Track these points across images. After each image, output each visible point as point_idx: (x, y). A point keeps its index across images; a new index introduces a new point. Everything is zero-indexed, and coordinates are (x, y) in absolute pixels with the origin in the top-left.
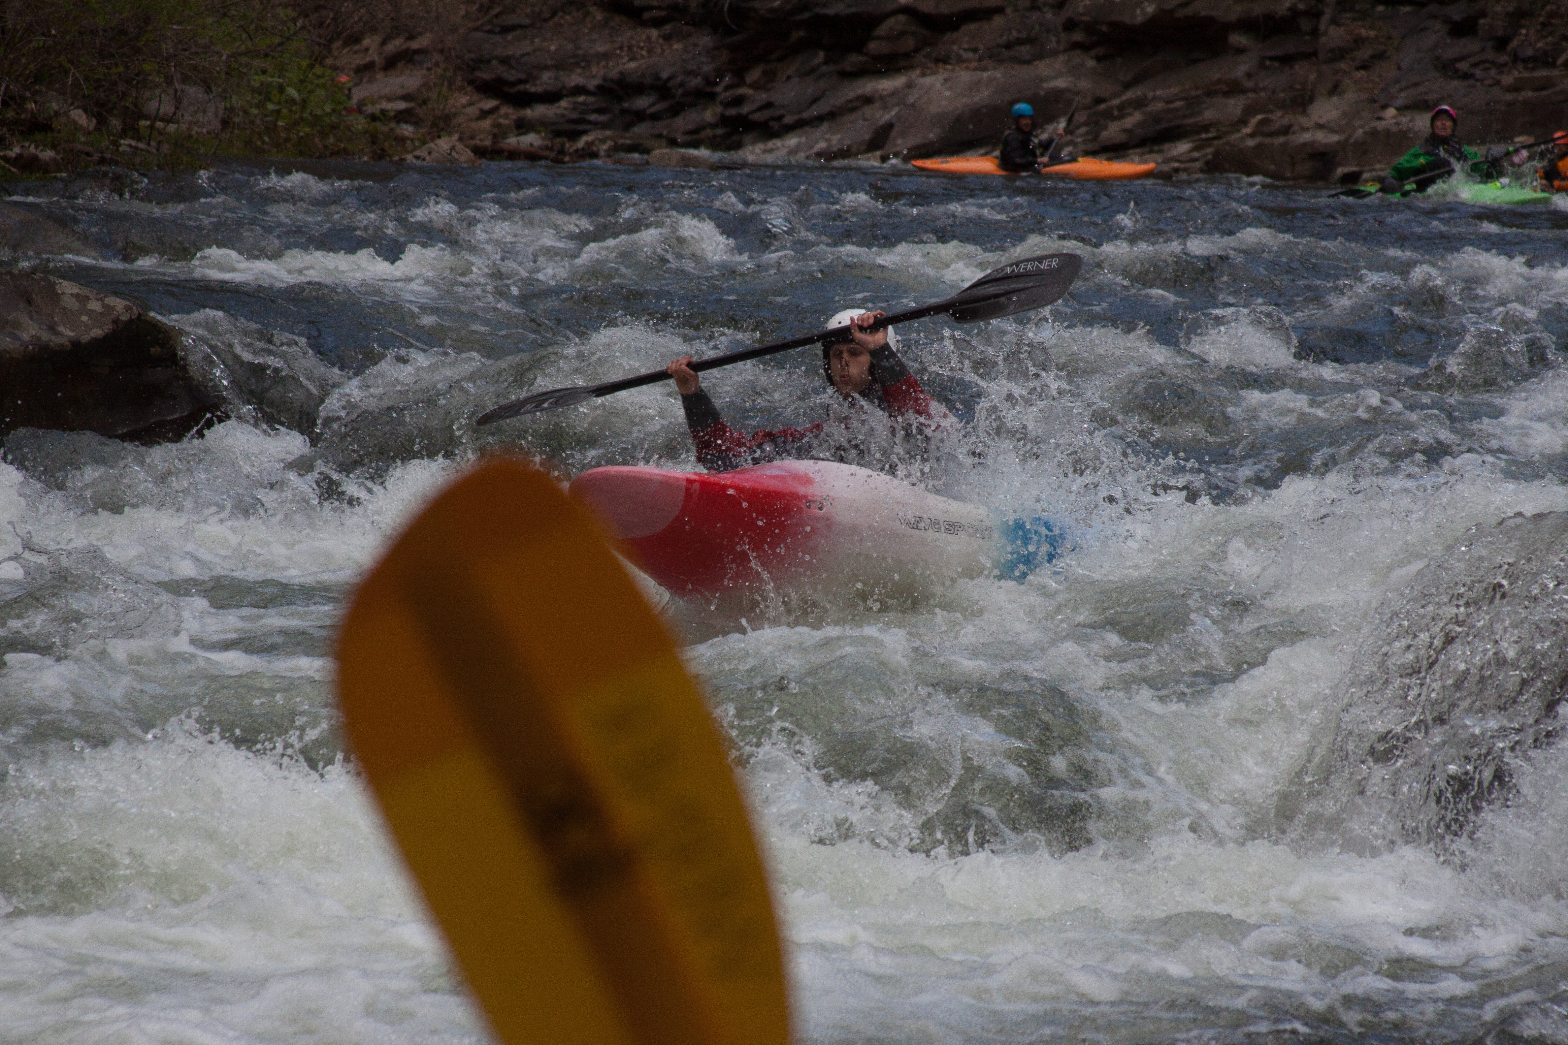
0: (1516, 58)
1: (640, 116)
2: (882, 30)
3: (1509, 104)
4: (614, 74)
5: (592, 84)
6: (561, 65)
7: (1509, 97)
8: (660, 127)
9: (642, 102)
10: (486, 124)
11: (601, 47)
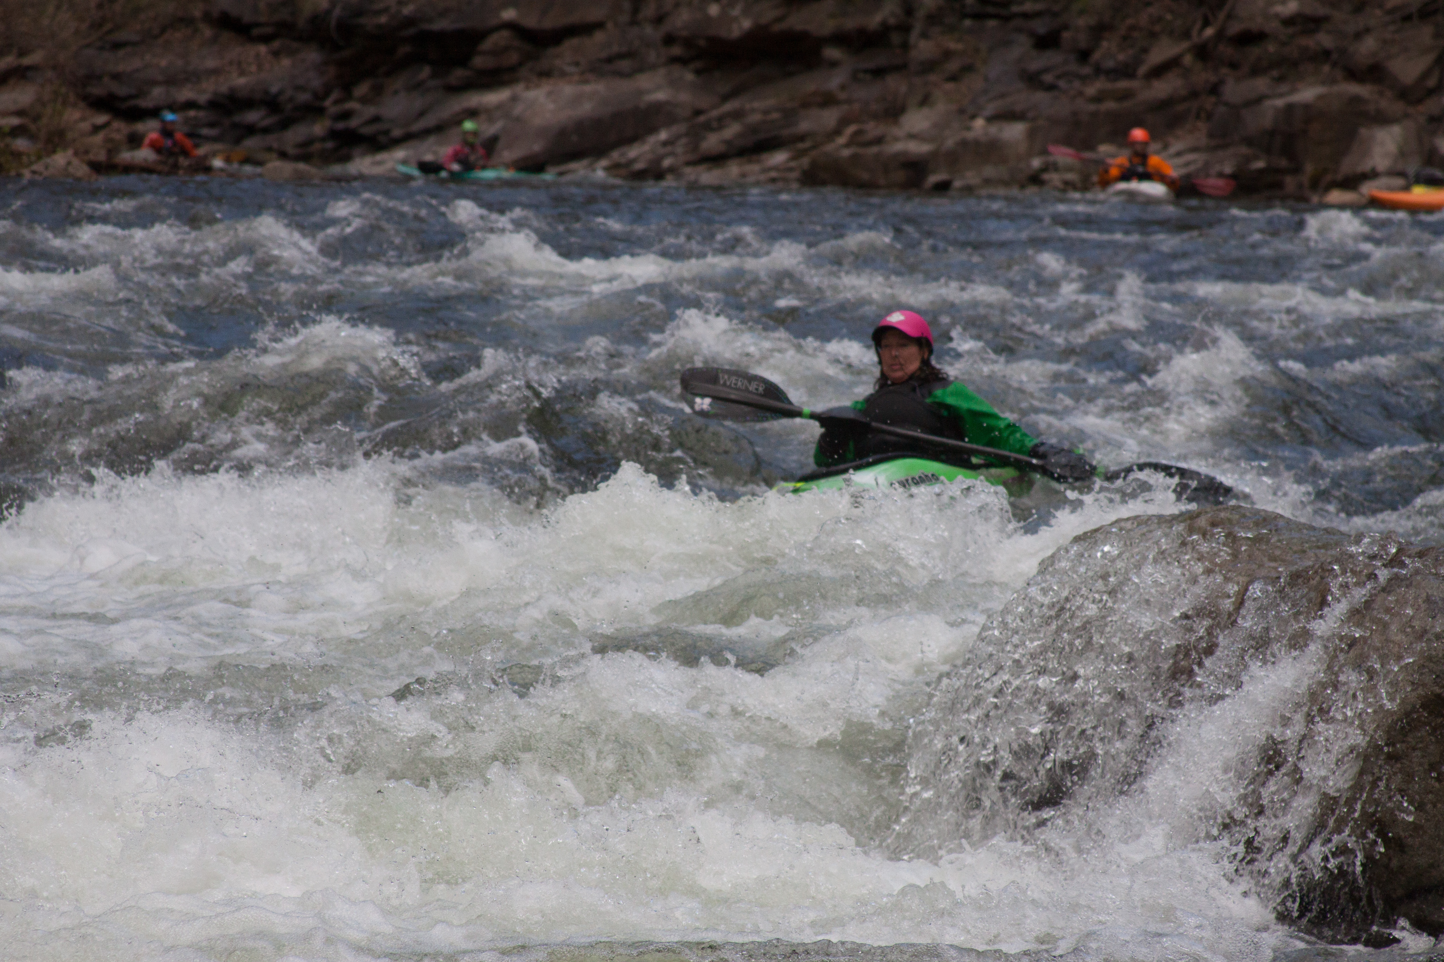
0: (1098, 71)
1: (251, 130)
2: (487, 44)
3: (1094, 114)
4: (224, 89)
5: (203, 99)
6: (171, 81)
7: (1092, 107)
8: (271, 140)
9: (252, 117)
10: (98, 139)
11: (211, 63)
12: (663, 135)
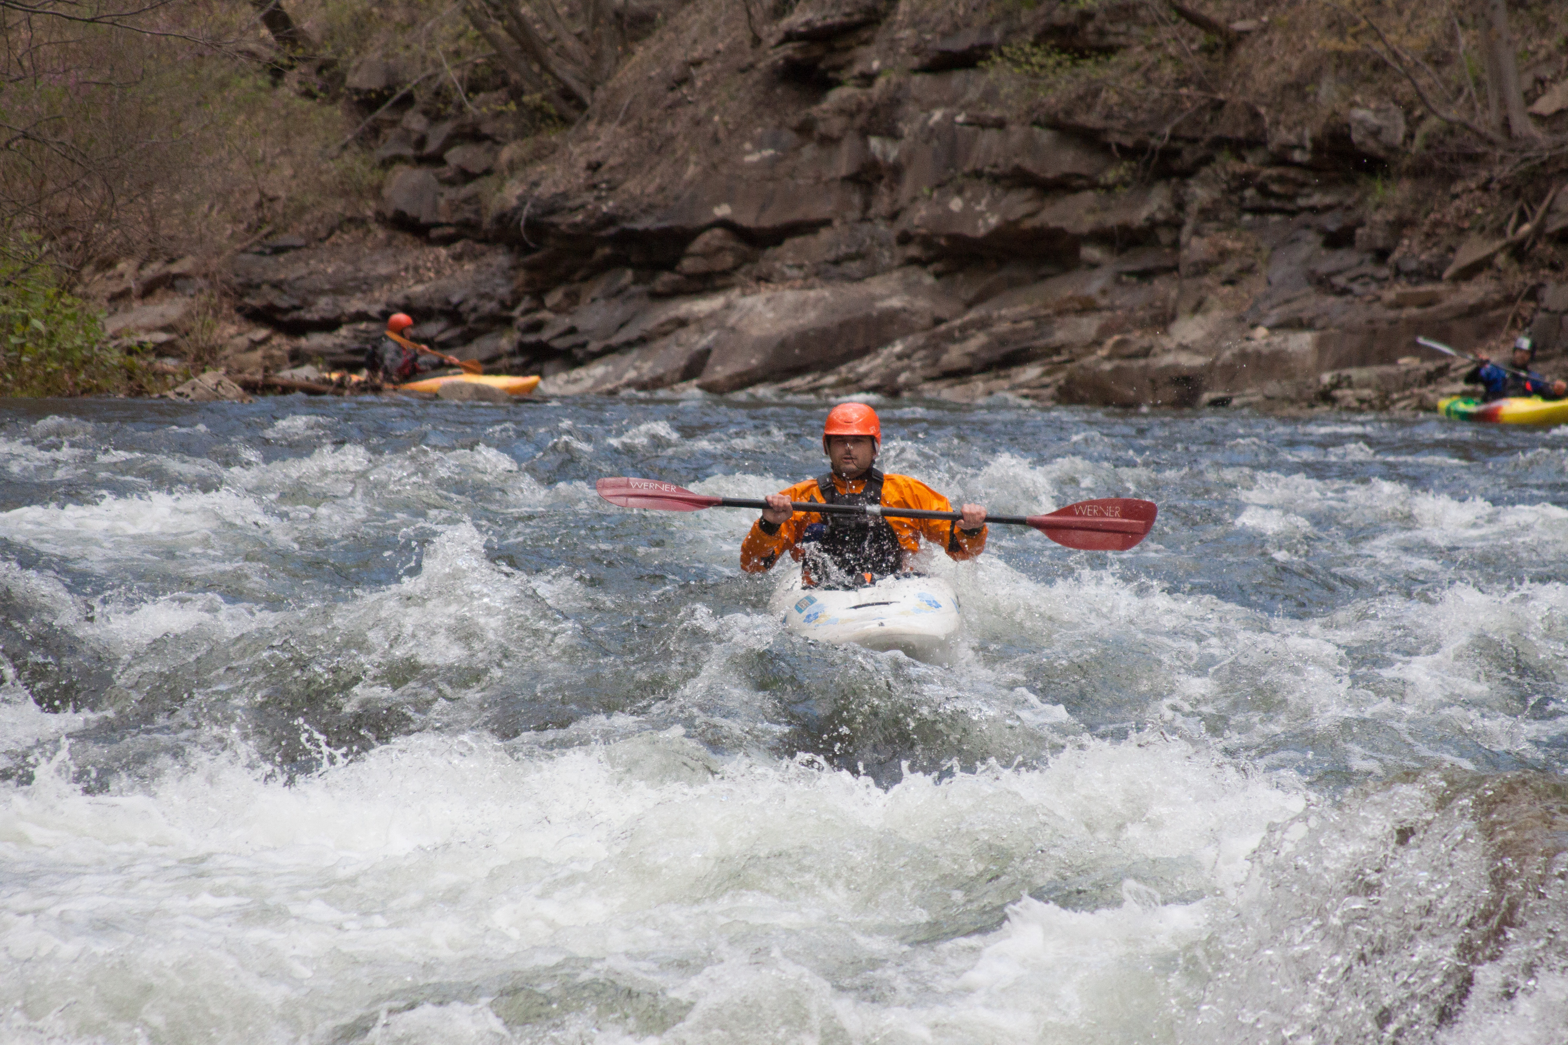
0: (1398, 272)
2: (697, 246)
3: (1393, 322)
4: (399, 295)
5: (373, 310)
6: (338, 290)
7: (1392, 314)
9: (431, 329)
10: (257, 355)
11: (383, 269)
12: (898, 347)
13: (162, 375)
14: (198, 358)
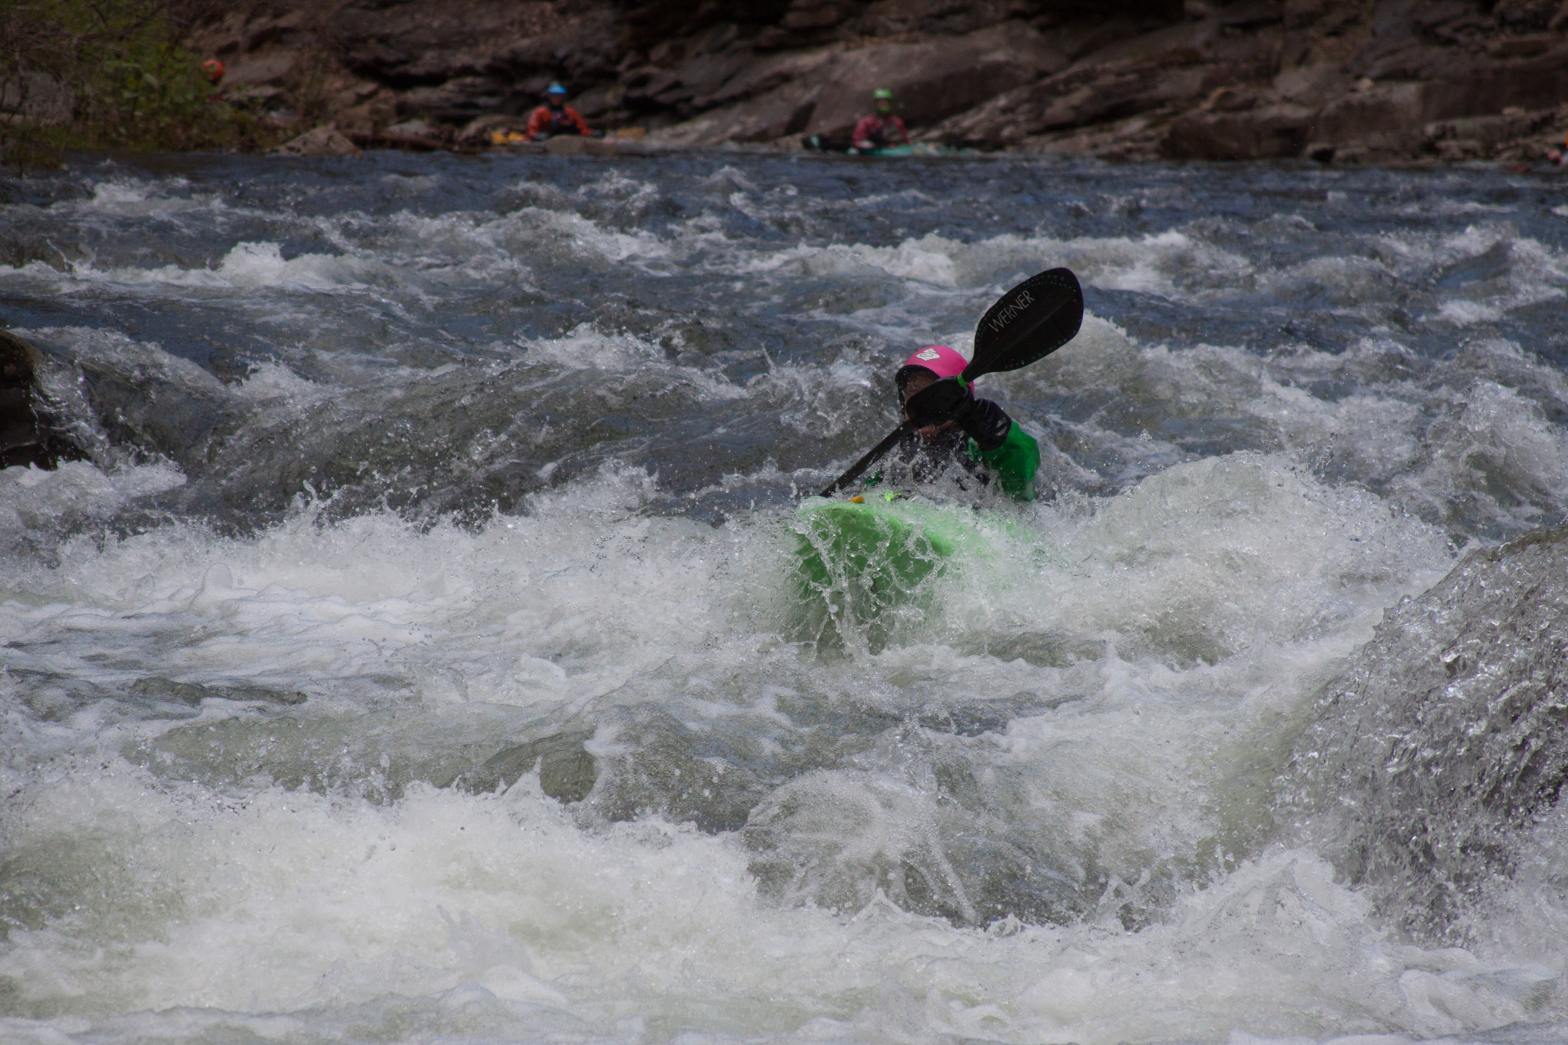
0: (1504, 21)
1: (533, 99)
3: (1498, 72)
4: (504, 52)
5: (480, 64)
6: (444, 44)
7: (1497, 64)
10: (364, 110)
11: (489, 23)
12: (1002, 101)
13: (273, 130)
14: (308, 113)
